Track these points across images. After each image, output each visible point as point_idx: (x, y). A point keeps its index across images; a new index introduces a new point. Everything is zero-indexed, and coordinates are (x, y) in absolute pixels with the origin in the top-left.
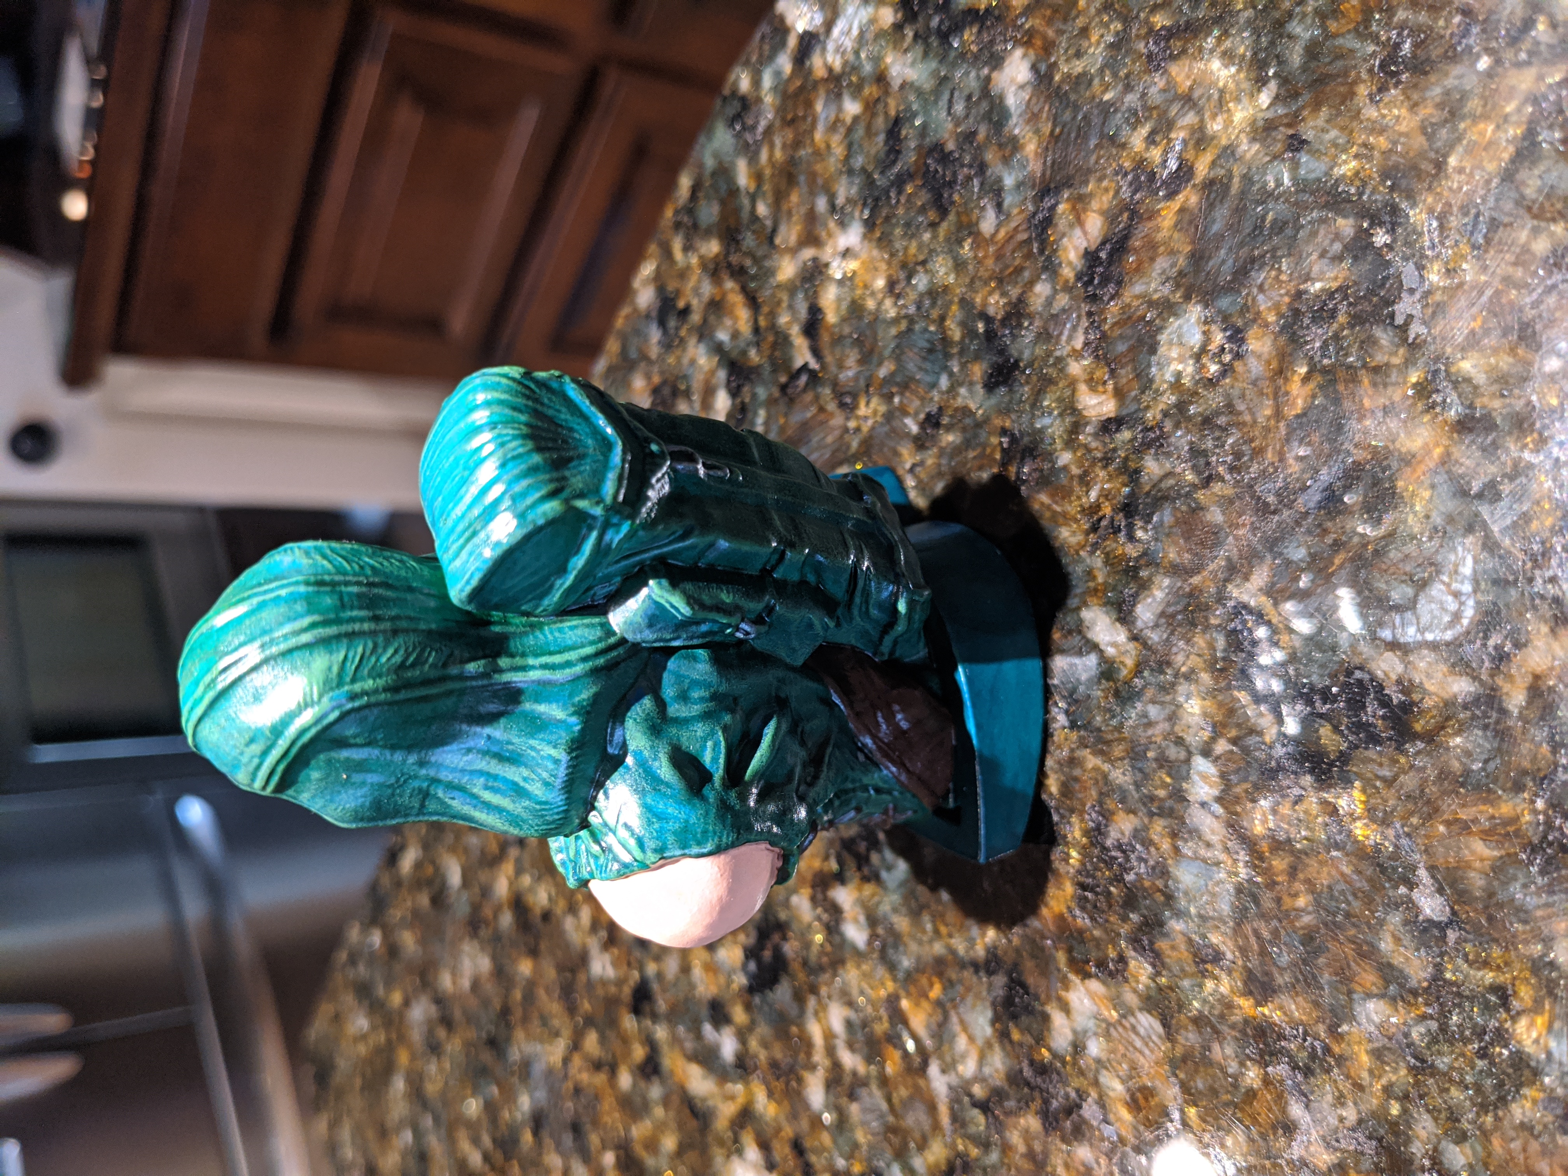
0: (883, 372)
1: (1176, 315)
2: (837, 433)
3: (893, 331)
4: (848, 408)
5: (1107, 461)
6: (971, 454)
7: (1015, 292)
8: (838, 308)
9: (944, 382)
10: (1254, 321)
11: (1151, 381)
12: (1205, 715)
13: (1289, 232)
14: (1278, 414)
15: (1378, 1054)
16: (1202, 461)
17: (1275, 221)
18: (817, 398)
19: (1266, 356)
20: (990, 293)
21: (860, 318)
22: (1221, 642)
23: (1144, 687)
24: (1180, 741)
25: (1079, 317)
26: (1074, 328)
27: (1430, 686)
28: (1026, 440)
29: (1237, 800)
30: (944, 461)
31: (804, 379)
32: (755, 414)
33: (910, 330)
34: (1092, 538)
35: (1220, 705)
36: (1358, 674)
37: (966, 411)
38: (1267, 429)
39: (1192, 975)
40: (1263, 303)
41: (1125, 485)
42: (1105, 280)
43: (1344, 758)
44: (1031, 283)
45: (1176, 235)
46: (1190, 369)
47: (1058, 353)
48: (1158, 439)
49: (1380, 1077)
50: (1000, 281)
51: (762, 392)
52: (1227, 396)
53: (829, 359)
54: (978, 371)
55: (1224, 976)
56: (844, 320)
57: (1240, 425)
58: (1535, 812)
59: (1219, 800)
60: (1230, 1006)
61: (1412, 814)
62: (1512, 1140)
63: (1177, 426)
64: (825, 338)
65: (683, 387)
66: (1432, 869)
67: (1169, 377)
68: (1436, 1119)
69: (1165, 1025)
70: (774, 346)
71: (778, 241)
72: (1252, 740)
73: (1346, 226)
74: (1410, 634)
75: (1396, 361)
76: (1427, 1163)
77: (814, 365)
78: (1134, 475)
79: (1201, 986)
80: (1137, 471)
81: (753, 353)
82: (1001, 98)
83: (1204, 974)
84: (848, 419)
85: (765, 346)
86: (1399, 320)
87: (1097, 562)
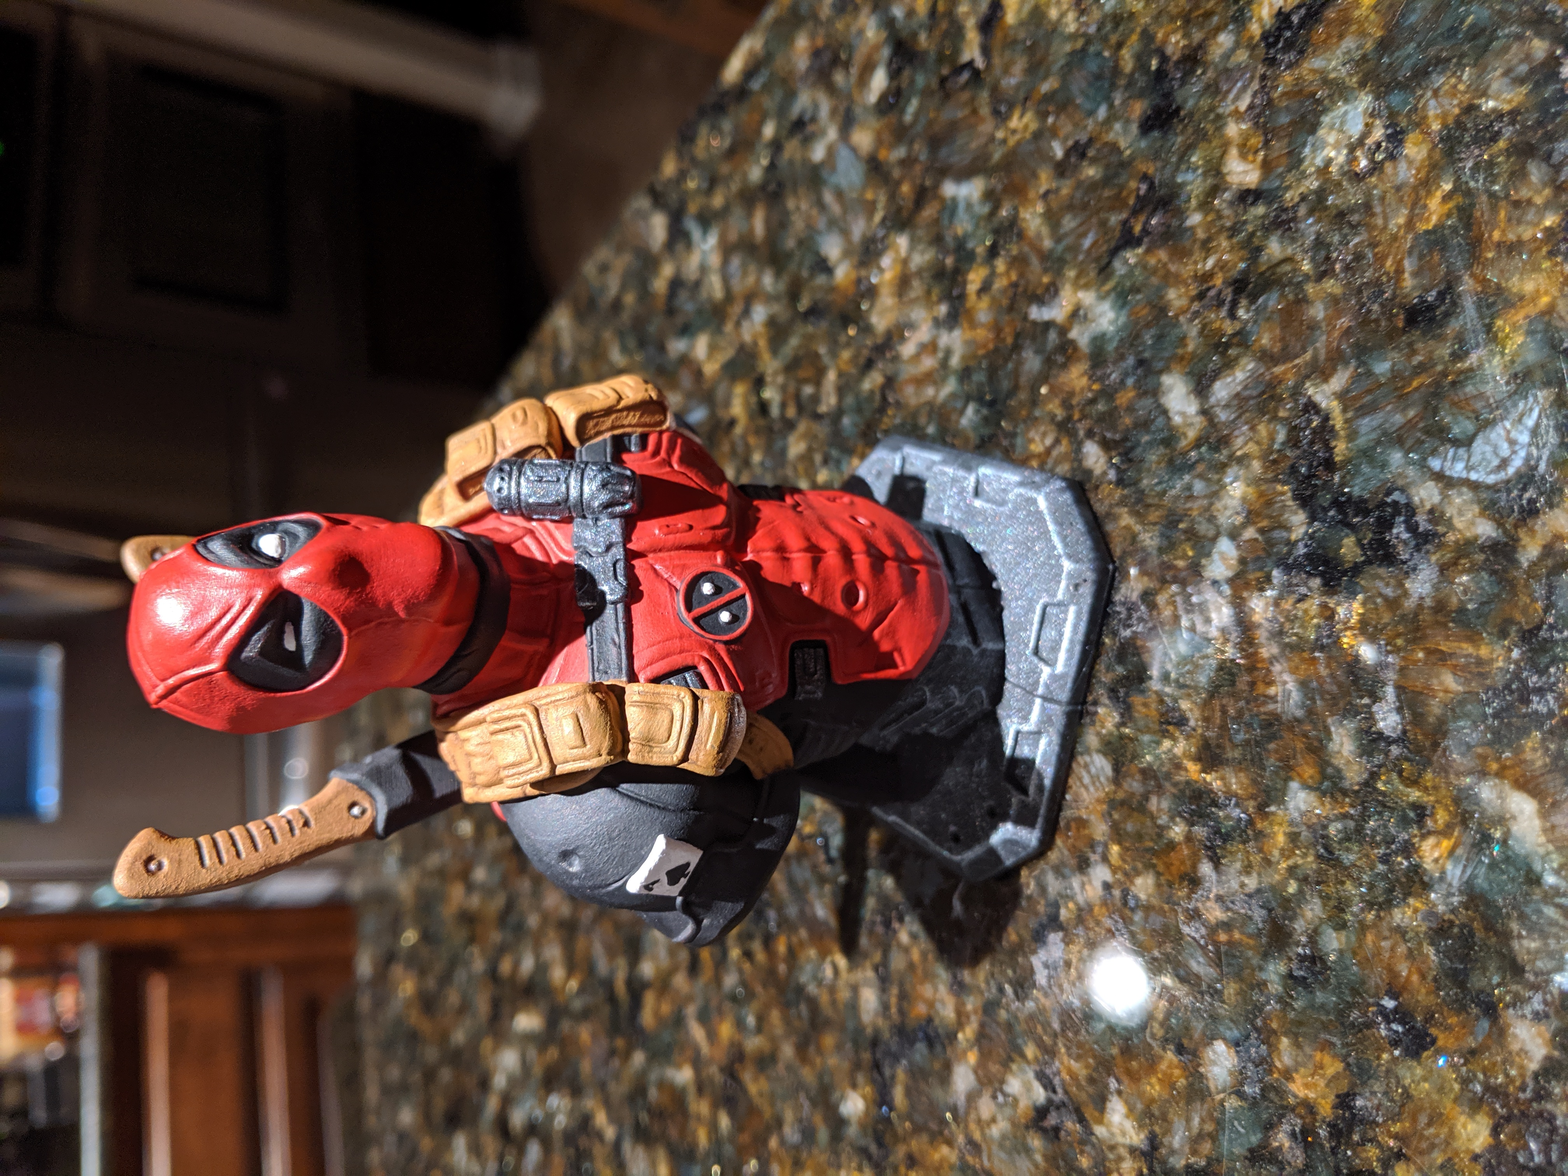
0: (1045, 87)
1: (1346, 101)
2: (982, 140)
3: (1068, 48)
4: (1000, 117)
5: (1233, 231)
6: (1107, 193)
7: (1197, 36)
8: (1019, 11)
9: (1102, 112)
10: (1418, 125)
11: (1301, 161)
12: (1244, 499)
13: (1482, 41)
14: (1410, 224)
15: (1293, 837)
16: (1323, 253)
17: (1472, 26)
18: (973, 99)
19: (1417, 164)
20: (1174, 32)
21: (1039, 25)
22: (1281, 435)
23: (1197, 462)
24: (1212, 519)
25: (1252, 78)
26: (1244, 89)
27: (1458, 523)
28: (1162, 192)
29: (1247, 586)
30: (1078, 195)
31: (965, 76)
32: (909, 100)
33: (1084, 50)
34: (1196, 306)
35: (1261, 494)
36: (1396, 496)
37: (1114, 148)
38: (1395, 238)
39: (1154, 733)
40: (1433, 110)
41: (1242, 260)
42: (1289, 45)
43: (1356, 569)
44: (1218, 30)
45: (1373, 16)
46: (1341, 159)
47: (1220, 111)
48: (1289, 221)
49: (1288, 858)
50: (1187, 21)
51: (920, 80)
52: (1368, 195)
53: (997, 61)
54: (1139, 108)
55: (1181, 739)
56: (1022, 24)
57: (1370, 227)
58: (1508, 659)
59: (1231, 581)
60: (1178, 766)
61: (1399, 635)
62: (1385, 938)
63: (1311, 212)
64: (999, 38)
65: (843, 56)
66: (1400, 689)
67: (1319, 161)
68: (1324, 905)
69: (1117, 769)
70: (946, 35)
72: (1280, 534)
73: (1539, 47)
74: (1458, 470)
75: (1539, 200)
76: (1304, 939)
77: (980, 63)
78: (1255, 252)
79: (1158, 743)
80: (1259, 249)
81: (923, 38)
83: (1165, 734)
84: (997, 127)
85: (937, 33)
86: (1556, 158)
87: (1193, 331)
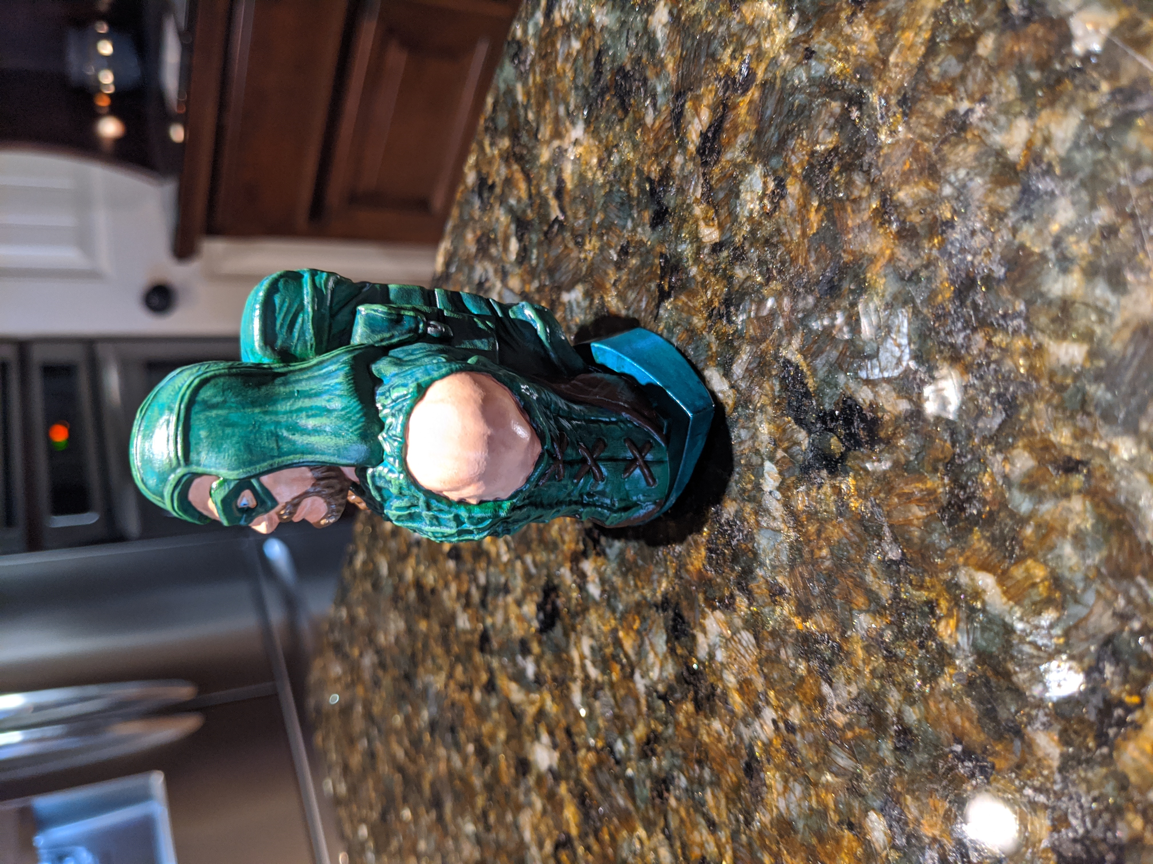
0: (597, 220)
1: (749, 173)
2: (575, 262)
3: (602, 193)
4: (580, 245)
5: (715, 271)
6: (645, 272)
7: (665, 162)
8: (573, 179)
9: (630, 224)
10: (790, 173)
11: (737, 217)
12: (770, 433)
13: (807, 113)
14: (804, 234)
15: (867, 649)
16: (765, 268)
17: (799, 105)
18: (564, 239)
19: (797, 196)
20: (652, 164)
21: (584, 185)
22: (777, 386)
23: (738, 418)
24: (757, 452)
25: (698, 177)
26: (696, 185)
27: (888, 407)
28: (673, 260)
29: (789, 488)
30: (631, 277)
31: (556, 227)
32: (532, 253)
33: (611, 191)
34: (709, 323)
35: (778, 427)
36: (849, 402)
37: (641, 243)
38: (798, 244)
39: (769, 605)
40: (794, 161)
41: (725, 286)
42: (712, 150)
43: (843, 457)
44: (673, 156)
45: (748, 118)
46: (758, 207)
47: (688, 201)
48: (741, 255)
49: (868, 664)
50: (657, 156)
51: (534, 238)
52: (777, 223)
53: (569, 213)
54: (647, 215)
55: (785, 603)
56: (576, 186)
57: (784, 243)
58: (944, 486)
59: (779, 489)
60: (789, 623)
61: (880, 491)
62: (940, 702)
63: (751, 245)
64: (567, 199)
65: (492, 236)
66: (891, 526)
67: (746, 214)
68: (899, 691)
69: (756, 638)
70: (540, 206)
71: (539, 136)
72: (796, 448)
73: (836, 106)
74: (876, 374)
75: (865, 194)
76: (895, 719)
77: (562, 218)
78: (729, 279)
79: (774, 611)
80: (731, 277)
81: (529, 211)
82: (654, 33)
83: (775, 603)
84: (580, 252)
85: (536, 207)
86: (865, 167)
87: (712, 338)
